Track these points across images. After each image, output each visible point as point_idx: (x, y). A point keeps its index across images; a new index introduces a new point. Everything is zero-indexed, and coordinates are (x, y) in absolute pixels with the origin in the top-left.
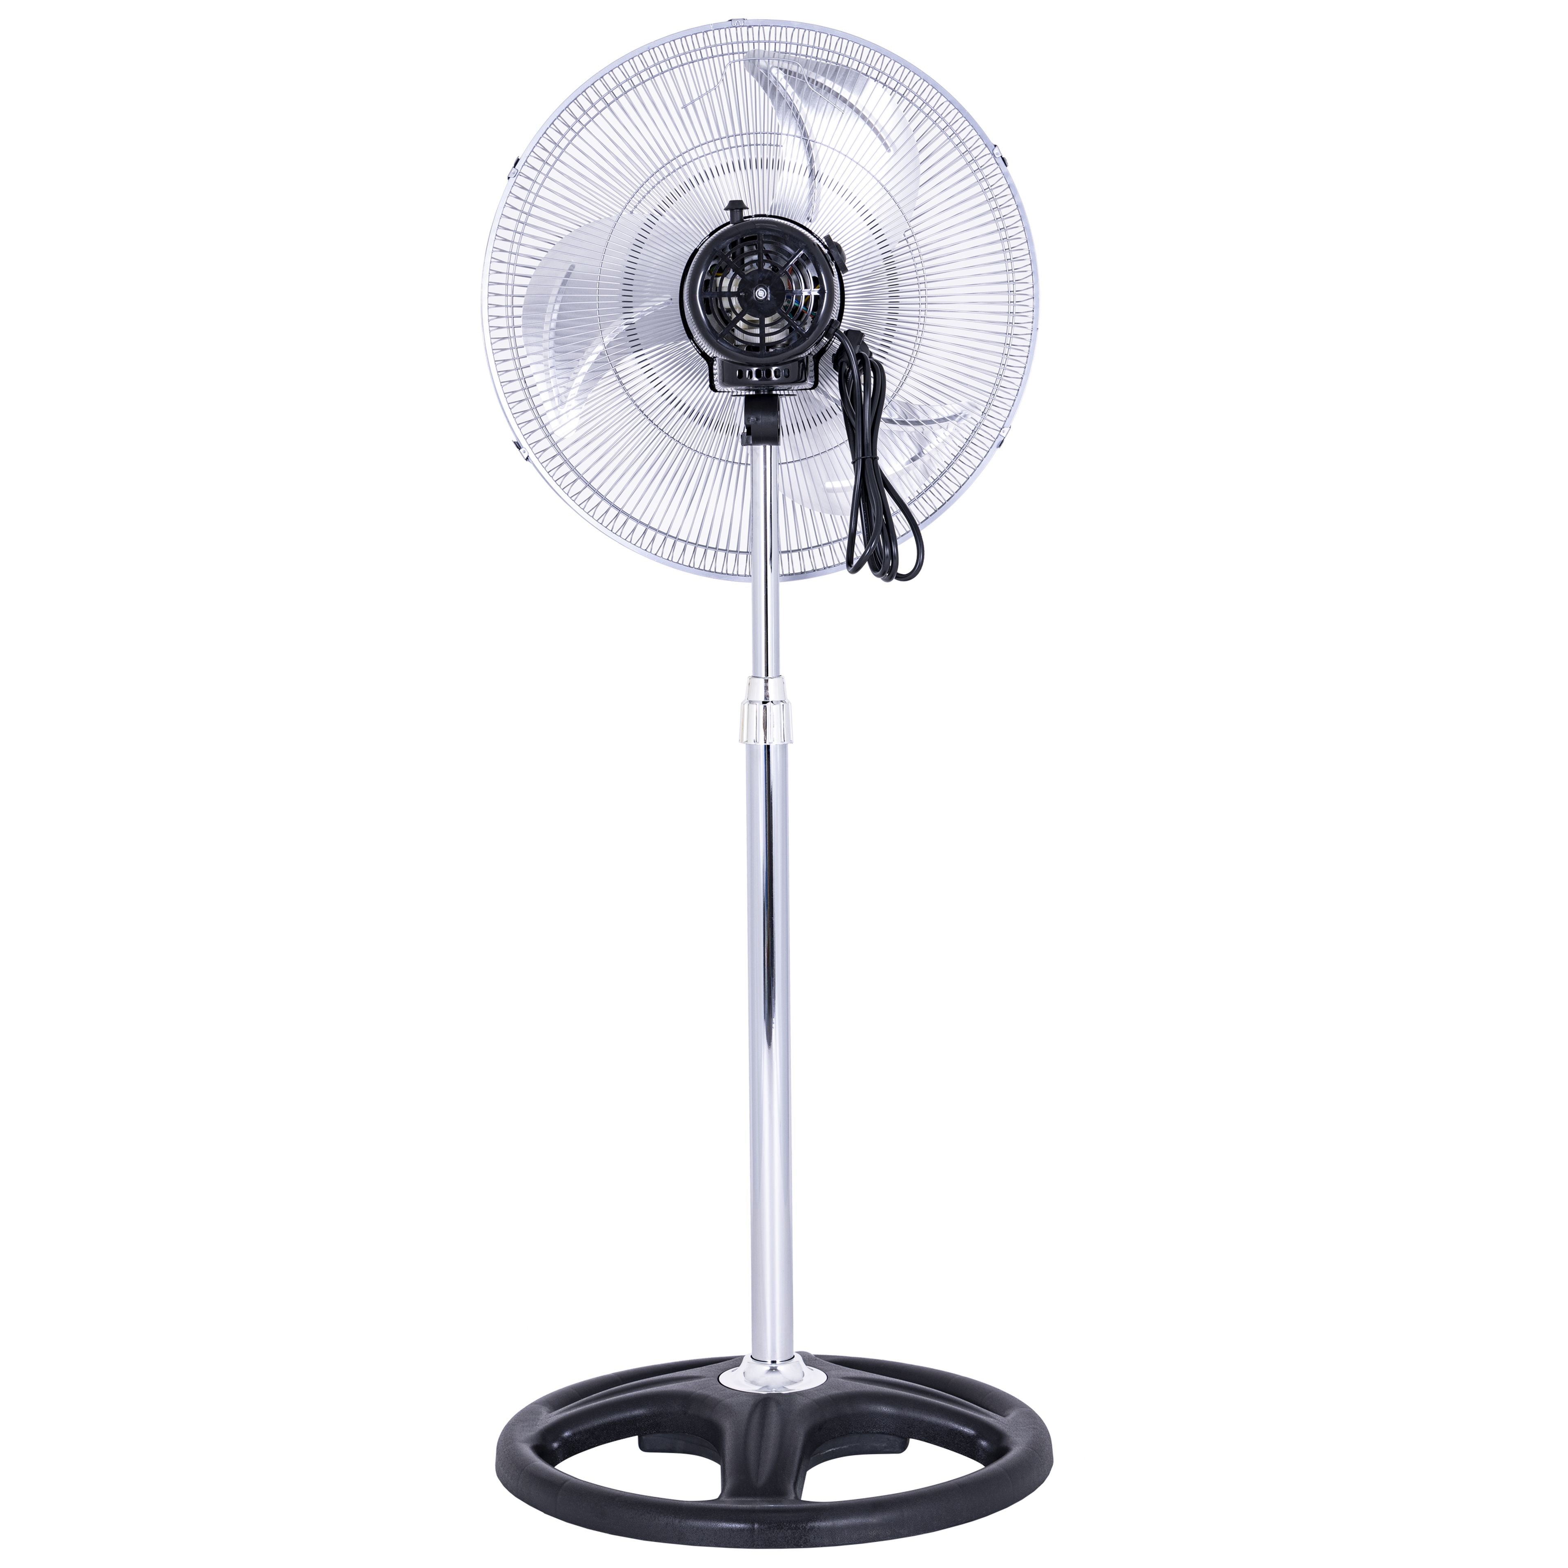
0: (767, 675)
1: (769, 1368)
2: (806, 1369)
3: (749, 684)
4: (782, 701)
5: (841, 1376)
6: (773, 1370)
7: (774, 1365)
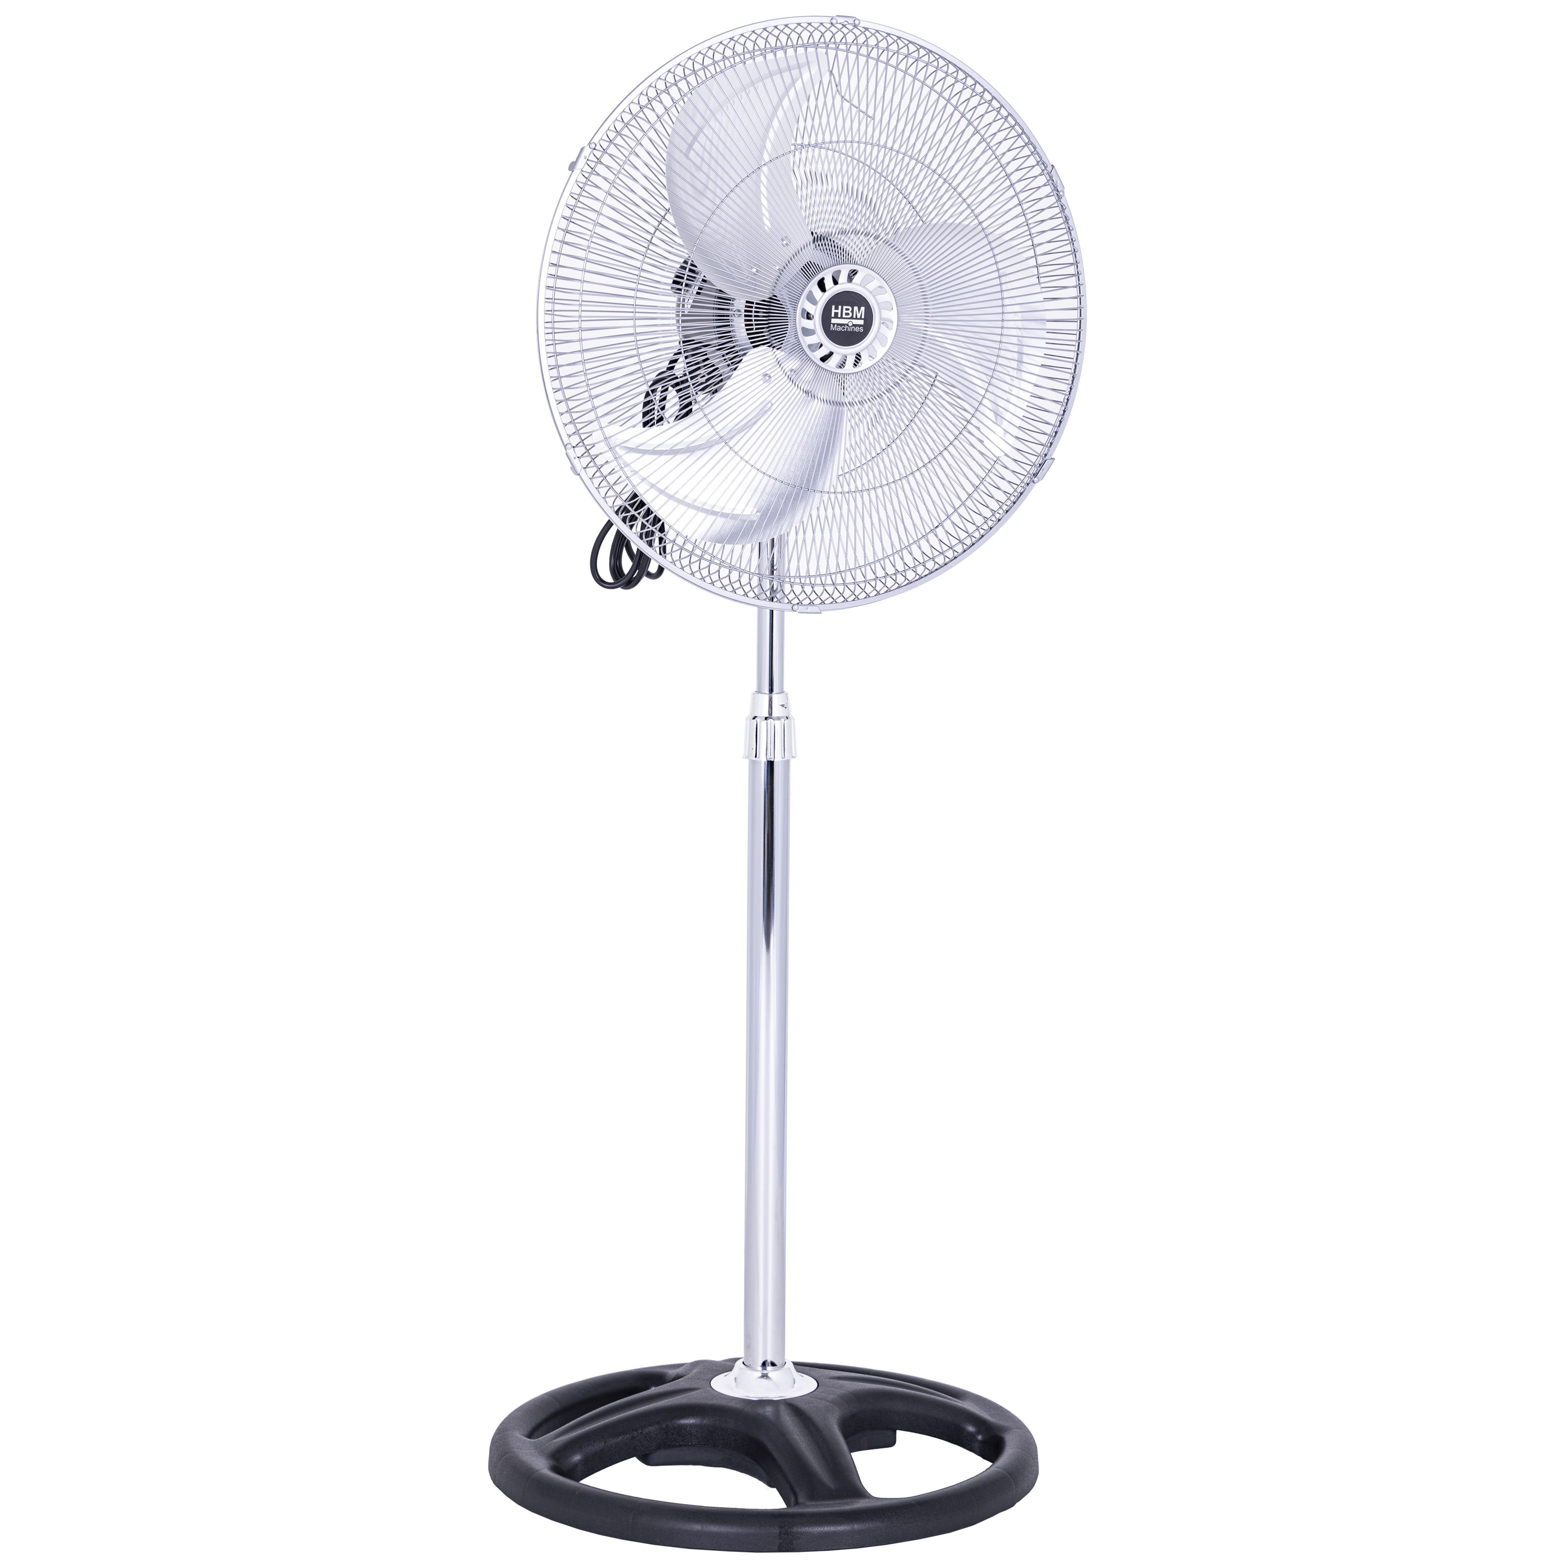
1: (760, 1375)
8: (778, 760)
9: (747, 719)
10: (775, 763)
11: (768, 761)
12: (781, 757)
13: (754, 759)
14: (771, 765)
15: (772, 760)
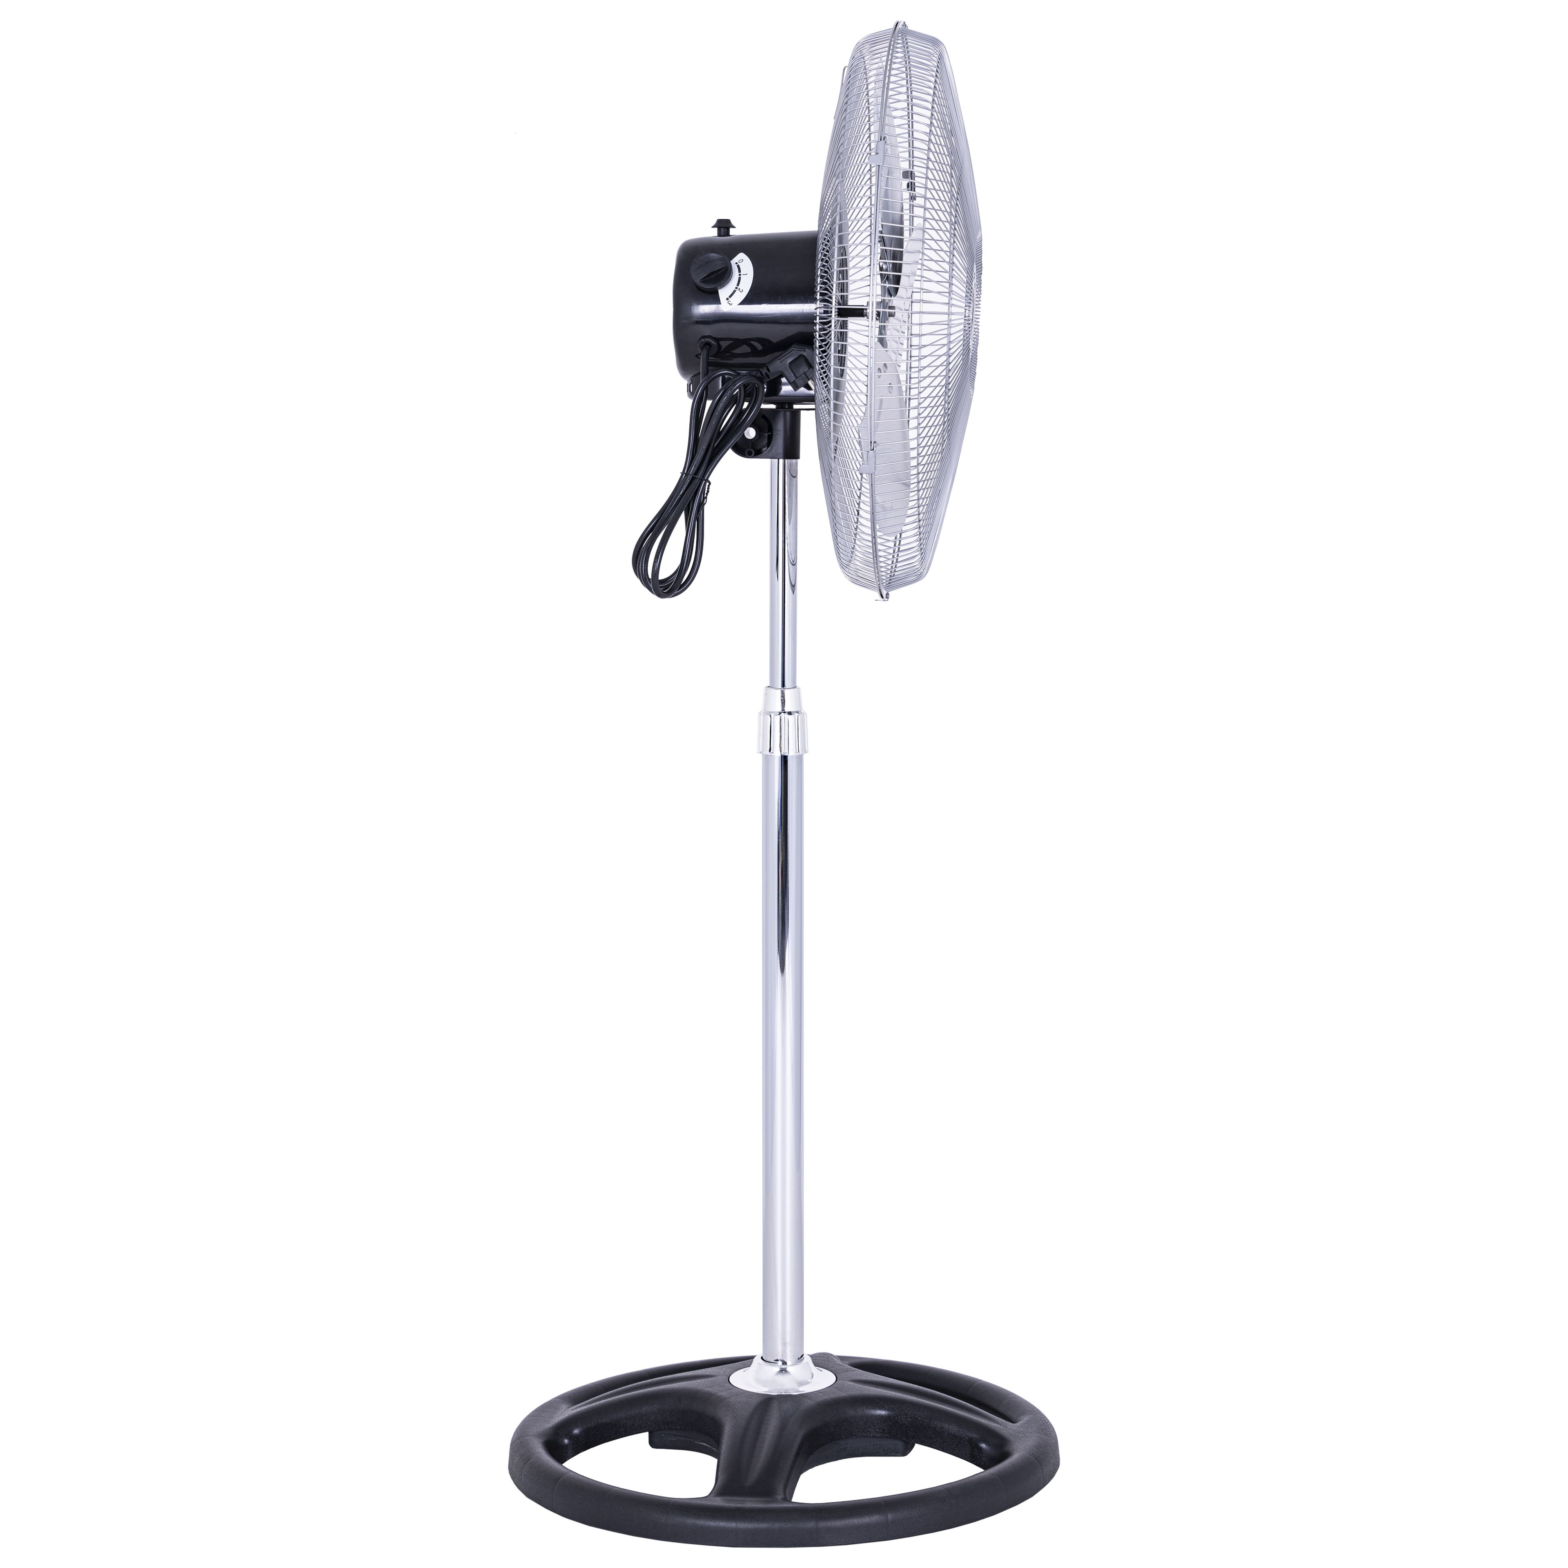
0: (783, 685)
2: (815, 1369)
3: (766, 694)
4: (797, 712)
5: (850, 1379)
6: (783, 1371)
7: (784, 1367)
8: (791, 754)
9: (760, 714)
10: (788, 757)
11: (782, 756)
12: (795, 751)
13: (768, 753)
14: (784, 759)
15: (786, 755)
